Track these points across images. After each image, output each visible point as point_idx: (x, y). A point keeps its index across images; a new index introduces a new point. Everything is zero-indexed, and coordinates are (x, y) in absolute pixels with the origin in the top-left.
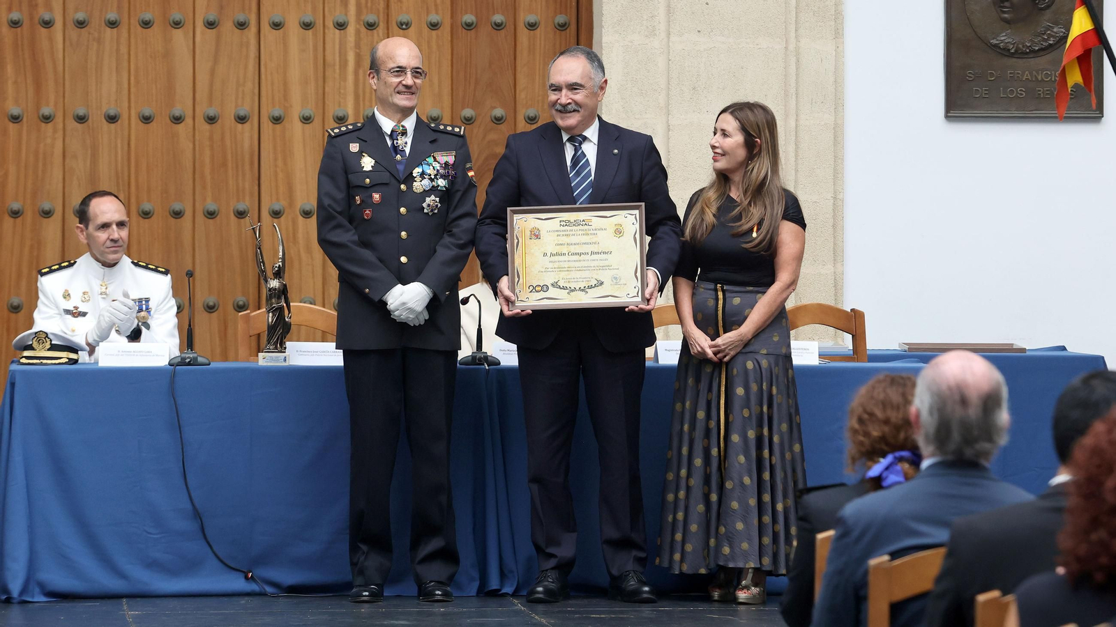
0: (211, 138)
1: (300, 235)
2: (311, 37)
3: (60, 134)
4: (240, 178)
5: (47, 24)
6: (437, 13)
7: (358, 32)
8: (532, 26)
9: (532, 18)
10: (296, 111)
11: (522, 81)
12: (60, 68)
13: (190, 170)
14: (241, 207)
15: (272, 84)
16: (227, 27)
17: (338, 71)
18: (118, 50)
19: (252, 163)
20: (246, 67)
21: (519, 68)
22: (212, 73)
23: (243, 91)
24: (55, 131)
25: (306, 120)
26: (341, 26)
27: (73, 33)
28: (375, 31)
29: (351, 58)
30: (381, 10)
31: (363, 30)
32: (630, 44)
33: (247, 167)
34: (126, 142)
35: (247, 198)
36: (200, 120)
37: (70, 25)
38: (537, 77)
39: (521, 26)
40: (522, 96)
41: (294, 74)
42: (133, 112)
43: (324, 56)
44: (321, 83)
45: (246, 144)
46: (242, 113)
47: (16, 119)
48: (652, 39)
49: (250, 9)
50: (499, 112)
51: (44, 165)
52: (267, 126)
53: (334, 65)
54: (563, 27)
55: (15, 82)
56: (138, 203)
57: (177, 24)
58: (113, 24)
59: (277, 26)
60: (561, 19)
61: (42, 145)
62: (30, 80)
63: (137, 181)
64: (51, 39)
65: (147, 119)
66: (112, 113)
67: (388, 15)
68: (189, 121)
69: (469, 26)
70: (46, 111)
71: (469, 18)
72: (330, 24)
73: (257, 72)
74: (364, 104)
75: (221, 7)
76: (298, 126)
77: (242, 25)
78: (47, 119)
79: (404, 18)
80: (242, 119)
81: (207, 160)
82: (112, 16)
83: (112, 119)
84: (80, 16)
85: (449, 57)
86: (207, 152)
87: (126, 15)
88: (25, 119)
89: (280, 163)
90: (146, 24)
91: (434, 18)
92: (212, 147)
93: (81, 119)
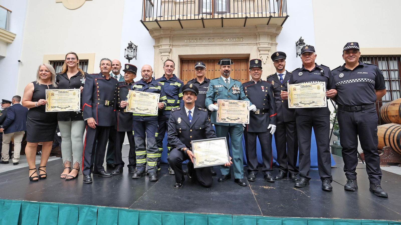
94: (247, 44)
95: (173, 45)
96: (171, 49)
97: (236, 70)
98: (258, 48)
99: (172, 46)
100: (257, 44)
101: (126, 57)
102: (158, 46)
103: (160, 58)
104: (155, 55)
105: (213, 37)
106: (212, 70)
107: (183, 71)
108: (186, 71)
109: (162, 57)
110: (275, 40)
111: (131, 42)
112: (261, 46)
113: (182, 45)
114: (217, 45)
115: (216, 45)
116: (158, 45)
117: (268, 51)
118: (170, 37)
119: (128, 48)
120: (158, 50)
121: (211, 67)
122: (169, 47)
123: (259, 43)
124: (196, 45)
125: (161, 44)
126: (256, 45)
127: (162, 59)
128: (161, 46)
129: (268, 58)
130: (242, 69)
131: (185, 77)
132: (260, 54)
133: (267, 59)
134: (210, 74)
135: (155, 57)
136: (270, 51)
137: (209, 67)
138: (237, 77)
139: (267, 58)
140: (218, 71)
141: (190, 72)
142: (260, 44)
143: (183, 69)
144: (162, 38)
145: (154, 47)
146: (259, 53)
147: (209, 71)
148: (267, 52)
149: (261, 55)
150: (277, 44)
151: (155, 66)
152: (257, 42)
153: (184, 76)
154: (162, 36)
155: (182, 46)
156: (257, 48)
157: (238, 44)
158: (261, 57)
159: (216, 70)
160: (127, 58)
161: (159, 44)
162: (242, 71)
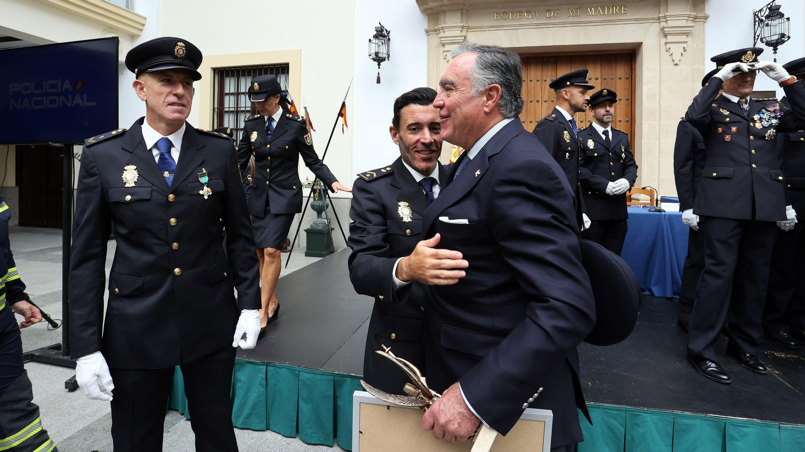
8: (620, 121)
54: (627, 121)
60: (627, 120)
90: (531, 122)
94: (637, 20)
95: (468, 28)
96: (465, 37)
97: (605, 79)
98: (662, 29)
99: (466, 29)
100: (659, 19)
101: (374, 56)
102: (436, 31)
103: (442, 58)
104: (429, 50)
105: (557, 7)
109: (445, 54)
110: (703, 9)
111: (380, 23)
112: (671, 24)
113: (489, 27)
114: (568, 25)
115: (564, 24)
116: (436, 28)
117: (687, 35)
118: (461, 10)
119: (375, 37)
120: (435, 39)
121: (549, 73)
122: (461, 31)
123: (665, 17)
124: (520, 25)
125: (443, 25)
126: (658, 21)
127: (445, 58)
128: (444, 29)
129: (685, 51)
130: (618, 76)
132: (666, 43)
133: (682, 55)
135: (429, 54)
136: (689, 34)
137: (545, 73)
139: (682, 50)
142: (668, 19)
144: (444, 12)
145: (427, 32)
146: (663, 40)
147: (545, 81)
148: (683, 38)
149: (668, 46)
150: (706, 18)
152: (660, 15)
154: (445, 8)
155: (489, 29)
156: (658, 29)
157: (616, 21)
158: (669, 48)
160: (373, 59)
161: (439, 26)
162: (618, 80)
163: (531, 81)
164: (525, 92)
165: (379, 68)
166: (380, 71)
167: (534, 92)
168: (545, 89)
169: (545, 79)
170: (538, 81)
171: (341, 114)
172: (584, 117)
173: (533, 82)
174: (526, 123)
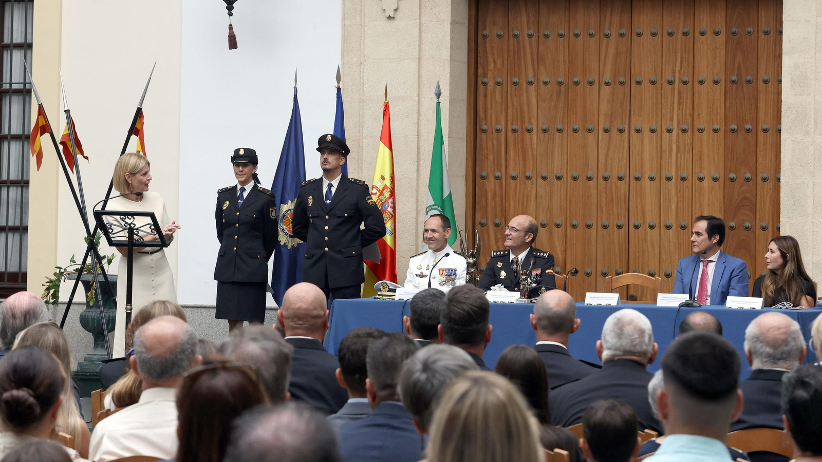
0: (605, 188)
1: (649, 238)
2: (655, 136)
3: (534, 186)
4: (619, 208)
5: (529, 131)
6: (717, 124)
7: (678, 134)
8: (765, 131)
9: (765, 127)
10: (647, 176)
11: (760, 159)
12: (535, 153)
13: (595, 205)
14: (620, 223)
15: (636, 160)
16: (614, 132)
17: (668, 154)
18: (562, 144)
19: (625, 201)
20: (623, 153)
21: (758, 153)
22: (607, 155)
23: (621, 164)
24: (532, 184)
25: (652, 179)
26: (669, 131)
27: (541, 135)
28: (686, 133)
29: (674, 147)
30: (690, 122)
31: (681, 133)
32: (795, 139)
33: (623, 203)
34: (565, 190)
35: (622, 219)
36: (601, 179)
37: (540, 131)
38: (768, 156)
39: (760, 130)
40: (759, 167)
41: (647, 156)
42: (569, 175)
43: (661, 147)
44: (659, 160)
45: (623, 191)
46: (620, 175)
47: (514, 178)
48: (807, 137)
49: (625, 123)
50: (748, 175)
51: (527, 201)
52: (632, 181)
53: (666, 151)
55: (514, 160)
56: (571, 221)
57: (590, 131)
58: (560, 131)
59: (638, 131)
61: (526, 191)
62: (521, 158)
63: (570, 210)
64: (531, 139)
65: (575, 179)
66: (558, 175)
67: (693, 125)
68: (595, 179)
69: (733, 131)
70: (528, 174)
71: (734, 127)
72: (664, 130)
73: (628, 153)
74: (680, 171)
75: (612, 122)
76: (648, 182)
77: (621, 131)
78: (528, 178)
79: (701, 127)
80: (620, 179)
81: (604, 199)
82: (560, 127)
83: (559, 178)
84: (545, 127)
85: (723, 147)
86: (604, 195)
87: (566, 126)
88: (518, 178)
89: (639, 201)
90: (575, 131)
91: (716, 127)
92: (606, 192)
93: (544, 178)
106: (622, 35)
107: (485, 37)
108: (499, 36)
121: (616, 19)
130: (763, 27)
131: (491, 66)
134: (612, 51)
138: (739, 68)
140: (647, 37)
141: (518, 42)
143: (484, 28)
147: (607, 36)
151: (347, 23)
153: (491, 60)
159: (639, 35)
162: (762, 35)
163: (577, 36)
164: (565, 61)
165: (231, 14)
166: (234, 20)
167: (583, 61)
168: (606, 54)
169: (607, 32)
170: (591, 35)
171: (135, 129)
172: (690, 121)
173: (580, 38)
174: (565, 133)
